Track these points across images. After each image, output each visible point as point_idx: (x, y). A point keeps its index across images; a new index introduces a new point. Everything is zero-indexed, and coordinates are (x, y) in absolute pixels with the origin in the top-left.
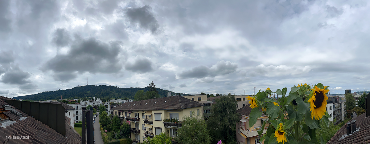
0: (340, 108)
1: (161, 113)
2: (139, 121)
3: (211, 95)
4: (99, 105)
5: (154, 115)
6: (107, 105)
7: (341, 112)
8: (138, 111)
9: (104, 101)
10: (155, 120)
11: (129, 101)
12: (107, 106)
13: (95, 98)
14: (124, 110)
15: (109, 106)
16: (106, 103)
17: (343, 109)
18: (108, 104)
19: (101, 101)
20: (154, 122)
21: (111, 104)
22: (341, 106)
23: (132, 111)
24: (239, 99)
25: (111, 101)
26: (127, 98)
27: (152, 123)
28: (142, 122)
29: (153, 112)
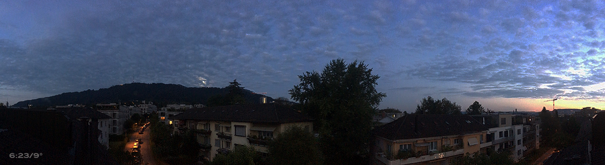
0: (532, 132)
1: (245, 127)
2: (210, 134)
4: (151, 112)
5: (233, 128)
6: (163, 112)
7: (534, 137)
8: (209, 121)
9: (159, 106)
10: (235, 135)
11: (199, 106)
12: (163, 114)
13: (146, 102)
14: (189, 120)
15: (167, 114)
16: (162, 109)
17: (537, 134)
18: (164, 110)
19: (154, 106)
20: (233, 137)
21: (169, 110)
22: (535, 130)
23: (200, 121)
25: (169, 106)
26: (196, 103)
27: (230, 138)
28: (214, 136)
29: (233, 124)
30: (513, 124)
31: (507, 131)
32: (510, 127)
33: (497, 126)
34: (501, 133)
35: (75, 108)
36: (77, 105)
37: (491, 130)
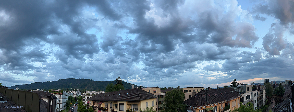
0: (261, 95)
1: (124, 104)
3: (164, 88)
4: (78, 96)
5: (118, 105)
7: (263, 98)
8: (107, 101)
9: (82, 92)
10: (119, 110)
11: (102, 92)
12: (84, 97)
13: (76, 89)
14: (97, 101)
15: (86, 97)
16: (84, 94)
17: (264, 96)
18: (85, 94)
19: (80, 92)
21: (87, 95)
22: (262, 93)
23: (102, 102)
24: (186, 91)
25: (87, 92)
26: (101, 90)
29: (118, 103)
30: (252, 90)
31: (250, 95)
32: (250, 93)
33: (245, 92)
34: (247, 96)
35: (40, 91)
36: (41, 90)
37: (243, 95)
